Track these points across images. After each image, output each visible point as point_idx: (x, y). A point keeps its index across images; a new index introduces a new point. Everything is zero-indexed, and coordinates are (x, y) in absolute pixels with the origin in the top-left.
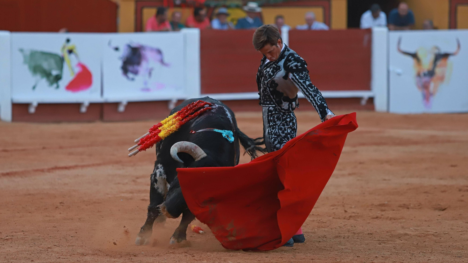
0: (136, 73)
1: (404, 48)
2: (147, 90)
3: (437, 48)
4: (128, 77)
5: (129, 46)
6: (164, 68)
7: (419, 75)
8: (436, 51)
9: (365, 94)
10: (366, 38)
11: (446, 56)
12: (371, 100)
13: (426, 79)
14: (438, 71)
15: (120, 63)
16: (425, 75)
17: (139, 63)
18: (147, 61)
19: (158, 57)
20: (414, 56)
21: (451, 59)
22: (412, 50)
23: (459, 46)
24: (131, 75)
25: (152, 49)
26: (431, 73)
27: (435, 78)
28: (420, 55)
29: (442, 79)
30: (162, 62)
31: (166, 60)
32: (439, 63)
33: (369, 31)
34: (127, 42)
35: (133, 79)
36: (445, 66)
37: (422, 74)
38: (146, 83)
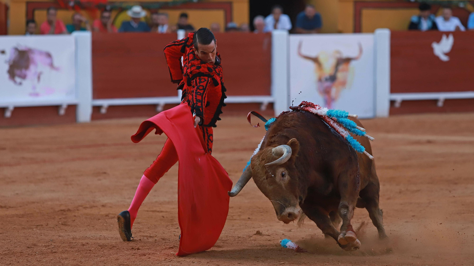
0: (24, 77)
1: (305, 52)
2: (37, 95)
3: (338, 52)
4: (15, 82)
5: (16, 49)
6: (54, 72)
7: (320, 80)
8: (338, 56)
9: (265, 100)
10: (266, 41)
11: (348, 60)
12: (271, 105)
13: (328, 84)
14: (340, 75)
15: (6, 67)
16: (327, 80)
17: (27, 67)
18: (36, 64)
19: (48, 60)
20: (315, 60)
21: (353, 63)
22: (313, 54)
23: (361, 51)
24: (18, 80)
25: (41, 53)
26: (333, 78)
27: (337, 83)
28: (322, 59)
29: (344, 84)
30: (51, 65)
31: (56, 63)
32: (341, 67)
33: (269, 35)
34: (14, 44)
35: (20, 84)
36: (346, 70)
37: (323, 79)
38: (34, 88)
